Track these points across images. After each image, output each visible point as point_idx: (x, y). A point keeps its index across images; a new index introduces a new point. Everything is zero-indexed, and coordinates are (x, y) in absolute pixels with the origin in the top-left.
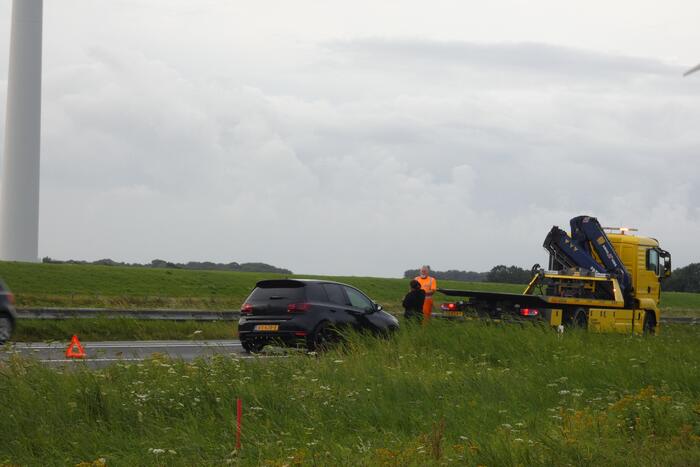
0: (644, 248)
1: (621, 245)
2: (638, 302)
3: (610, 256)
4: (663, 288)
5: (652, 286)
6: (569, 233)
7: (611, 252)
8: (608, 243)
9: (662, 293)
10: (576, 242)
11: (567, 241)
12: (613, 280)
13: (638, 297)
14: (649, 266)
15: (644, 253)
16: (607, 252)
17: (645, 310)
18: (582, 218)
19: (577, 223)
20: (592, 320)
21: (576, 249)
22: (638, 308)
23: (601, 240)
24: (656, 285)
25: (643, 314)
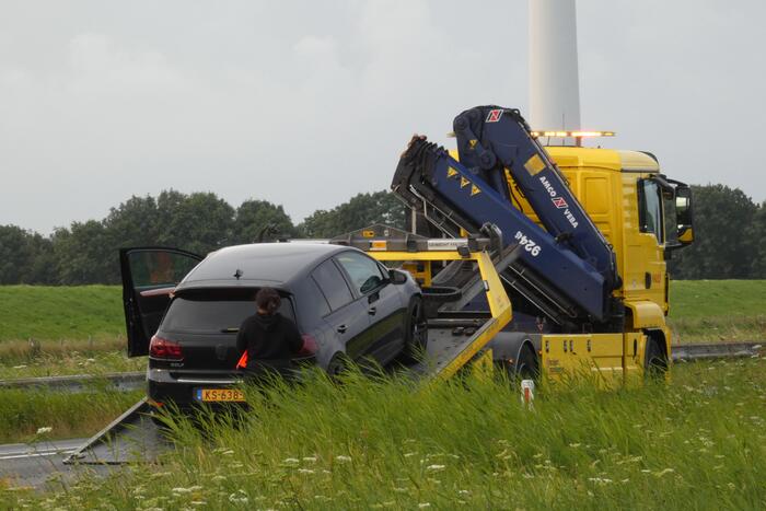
0: (632, 179)
1: (579, 172)
2: (629, 312)
3: (560, 203)
4: (673, 271)
5: (653, 272)
6: (454, 154)
7: (562, 191)
8: (551, 172)
9: (673, 283)
10: (474, 171)
11: (452, 172)
12: (477, 256)
13: (628, 302)
14: (644, 221)
15: (633, 191)
16: (553, 194)
17: (645, 331)
18: (483, 111)
19: (471, 124)
20: (550, 362)
21: (475, 190)
22: (630, 327)
23: (534, 165)
24: (658, 266)
25: (642, 341)
